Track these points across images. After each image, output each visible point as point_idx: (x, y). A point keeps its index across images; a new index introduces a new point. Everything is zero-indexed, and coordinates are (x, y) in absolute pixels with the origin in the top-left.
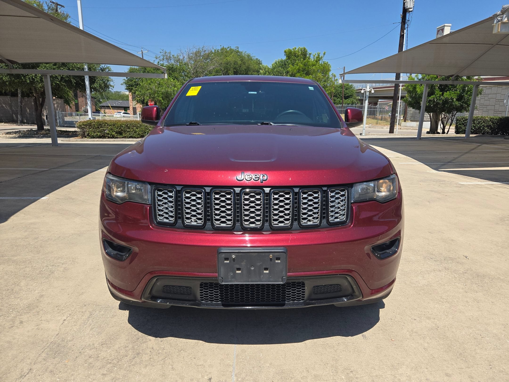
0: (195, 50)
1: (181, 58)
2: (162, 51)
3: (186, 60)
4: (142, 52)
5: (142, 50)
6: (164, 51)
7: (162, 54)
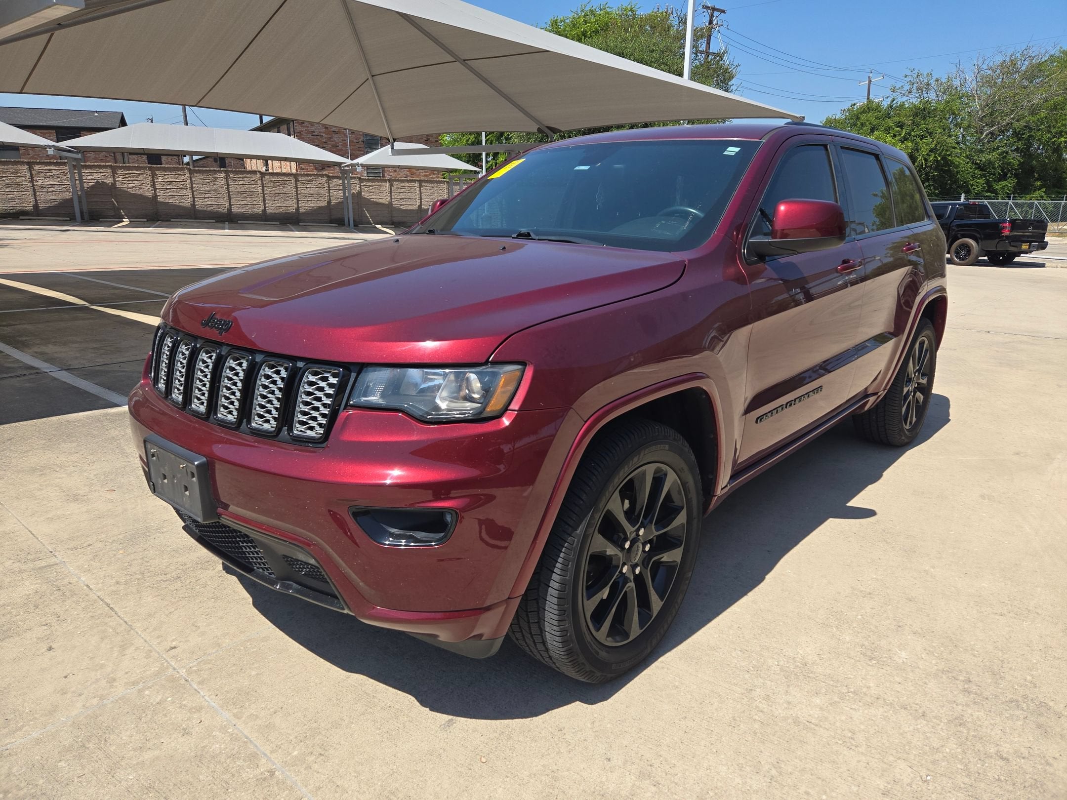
0: (999, 59)
1: (956, 83)
2: (909, 73)
3: (971, 85)
4: (870, 81)
5: (869, 77)
6: (916, 72)
7: (908, 79)
